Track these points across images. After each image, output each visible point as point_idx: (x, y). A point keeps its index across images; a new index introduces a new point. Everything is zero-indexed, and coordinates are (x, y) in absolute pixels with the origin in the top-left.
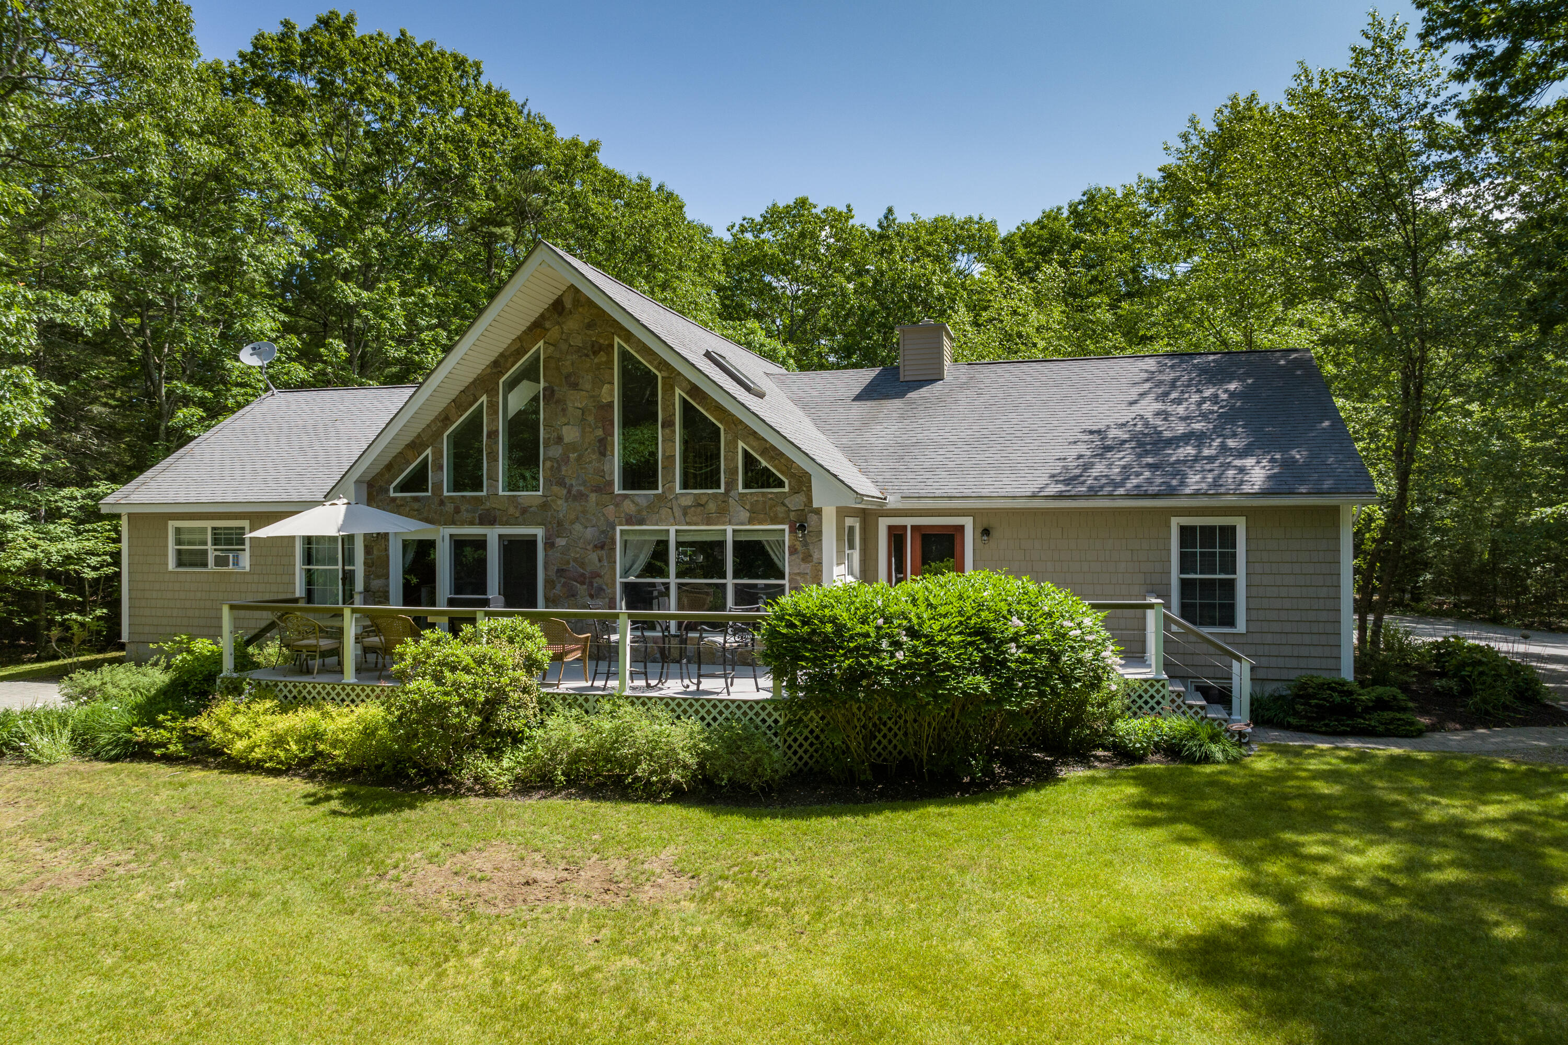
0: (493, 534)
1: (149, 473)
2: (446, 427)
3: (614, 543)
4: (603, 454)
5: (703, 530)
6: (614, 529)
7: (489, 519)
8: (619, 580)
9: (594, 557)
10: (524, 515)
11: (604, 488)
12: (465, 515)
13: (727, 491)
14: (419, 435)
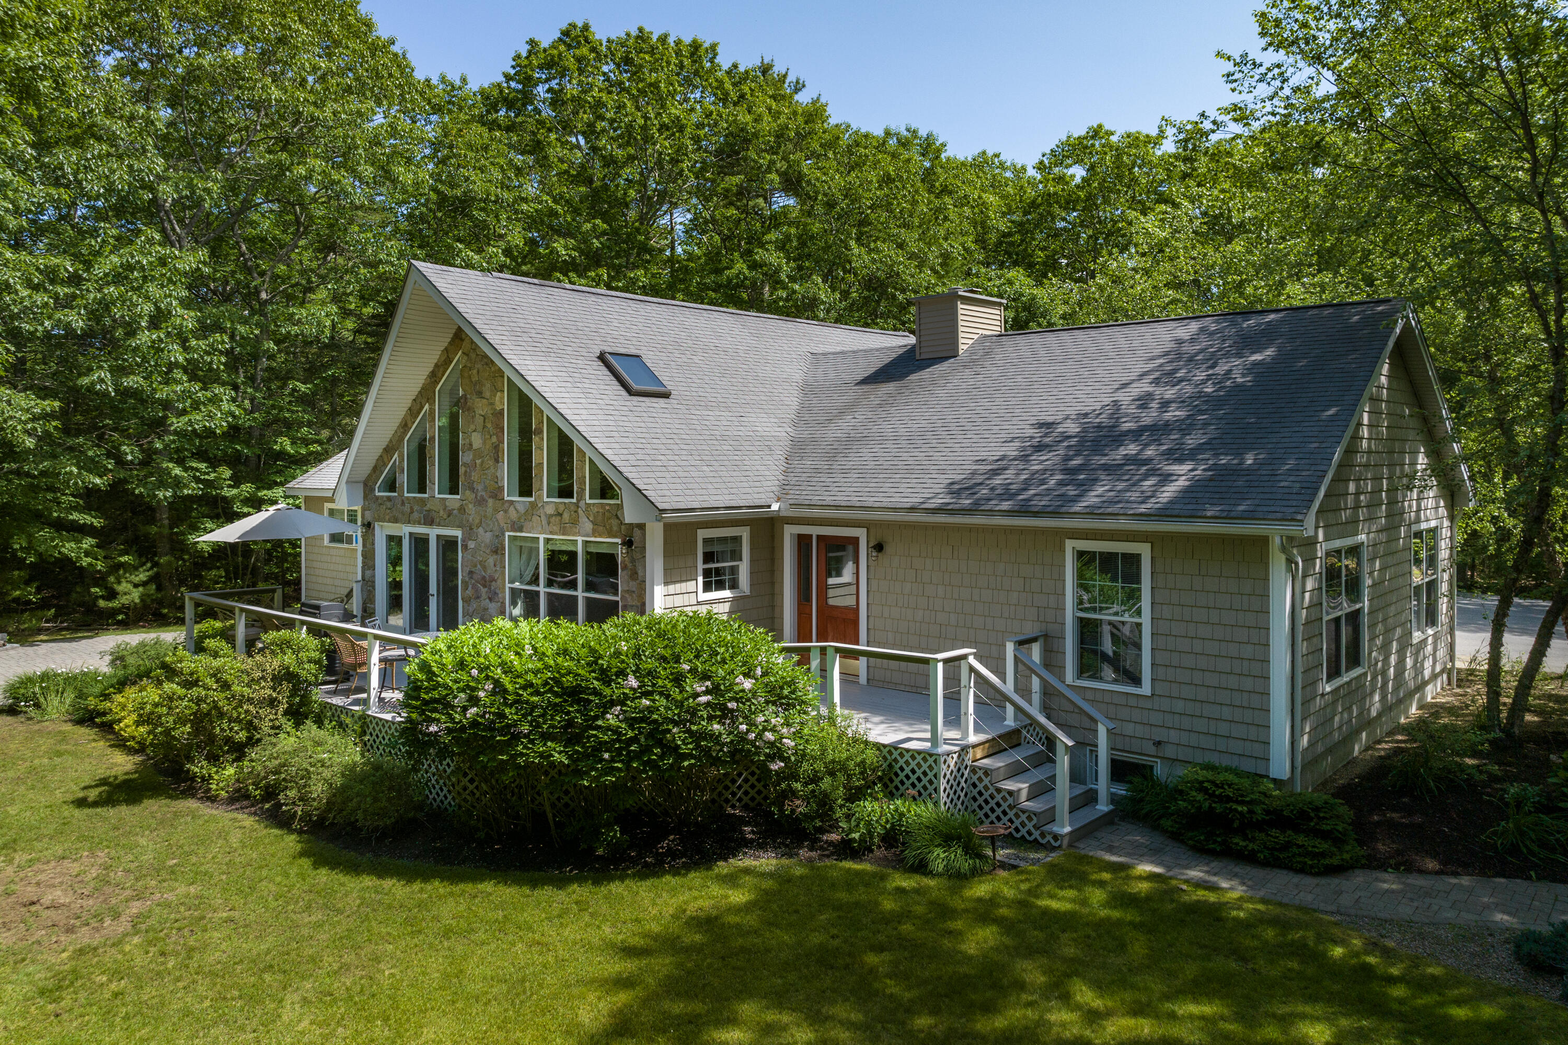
0: (433, 533)
1: (330, 461)
2: (405, 433)
3: (504, 549)
4: (497, 461)
5: (562, 541)
6: (504, 535)
7: (429, 521)
8: (508, 585)
9: (491, 561)
10: (449, 518)
11: (497, 493)
12: (416, 515)
13: (578, 501)
14: (391, 441)
